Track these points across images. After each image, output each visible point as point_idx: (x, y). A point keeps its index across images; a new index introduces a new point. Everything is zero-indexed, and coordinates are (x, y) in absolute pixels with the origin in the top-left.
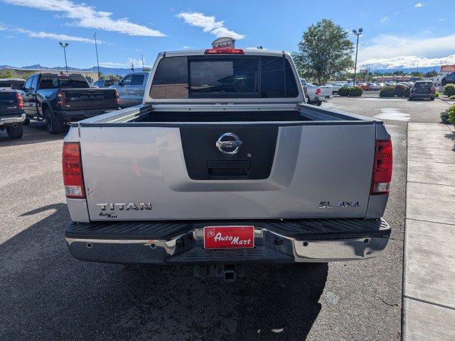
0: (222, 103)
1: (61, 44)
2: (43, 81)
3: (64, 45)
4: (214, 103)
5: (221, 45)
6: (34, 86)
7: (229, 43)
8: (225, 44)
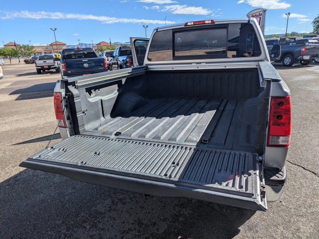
0: (197, 63)
1: (144, 26)
2: (122, 51)
3: (145, 27)
4: (191, 63)
5: (254, 15)
6: (117, 54)
7: (261, 13)
8: (258, 14)
